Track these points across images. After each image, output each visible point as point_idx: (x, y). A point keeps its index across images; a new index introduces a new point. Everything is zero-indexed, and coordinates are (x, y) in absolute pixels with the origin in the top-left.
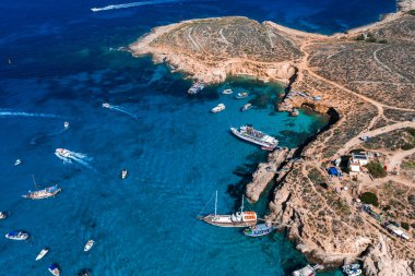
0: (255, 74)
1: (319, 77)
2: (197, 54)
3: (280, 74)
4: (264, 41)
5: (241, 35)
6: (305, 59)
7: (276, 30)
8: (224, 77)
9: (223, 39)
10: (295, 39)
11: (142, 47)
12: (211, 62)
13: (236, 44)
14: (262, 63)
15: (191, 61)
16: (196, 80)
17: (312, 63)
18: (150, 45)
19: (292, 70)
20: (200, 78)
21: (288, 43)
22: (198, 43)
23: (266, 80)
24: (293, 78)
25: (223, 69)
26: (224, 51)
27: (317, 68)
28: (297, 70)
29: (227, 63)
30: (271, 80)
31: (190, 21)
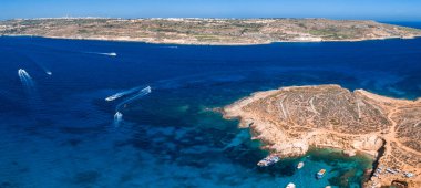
0: (341, 146)
1: (408, 149)
2: (283, 123)
3: (367, 145)
4: (351, 110)
5: (331, 104)
6: (392, 128)
7: (365, 98)
8: (305, 149)
9: (312, 109)
10: (383, 106)
11: (234, 111)
12: (295, 132)
13: (324, 113)
14: (348, 135)
15: (275, 130)
16: (274, 151)
17: (399, 135)
18: (243, 109)
19: (380, 141)
20: (278, 149)
21: (376, 111)
22: (286, 111)
23: (352, 153)
24: (381, 151)
25: (305, 140)
26: (310, 121)
27: (405, 139)
28: (384, 142)
29: (310, 134)
30: (358, 153)
31: (287, 89)
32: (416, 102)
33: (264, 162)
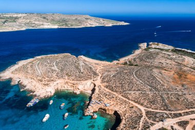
0: (72, 89)
1: (107, 90)
2: (39, 78)
3: (86, 88)
4: (77, 68)
5: (65, 65)
6: (99, 77)
7: (85, 60)
8: (53, 92)
9: (55, 68)
10: (94, 65)
11: (7, 74)
12: (46, 83)
13: (62, 70)
14: (75, 82)
15: (34, 83)
16: (35, 96)
17: (103, 82)
18: (12, 73)
19: (92, 85)
20: (38, 94)
21: (90, 68)
22: (40, 70)
23: (78, 93)
24: (93, 90)
25: (52, 87)
26: (54, 75)
27: (106, 84)
28: (95, 86)
29: (55, 83)
30: (81, 92)
31: (39, 57)
32: (112, 63)
33: (30, 104)
